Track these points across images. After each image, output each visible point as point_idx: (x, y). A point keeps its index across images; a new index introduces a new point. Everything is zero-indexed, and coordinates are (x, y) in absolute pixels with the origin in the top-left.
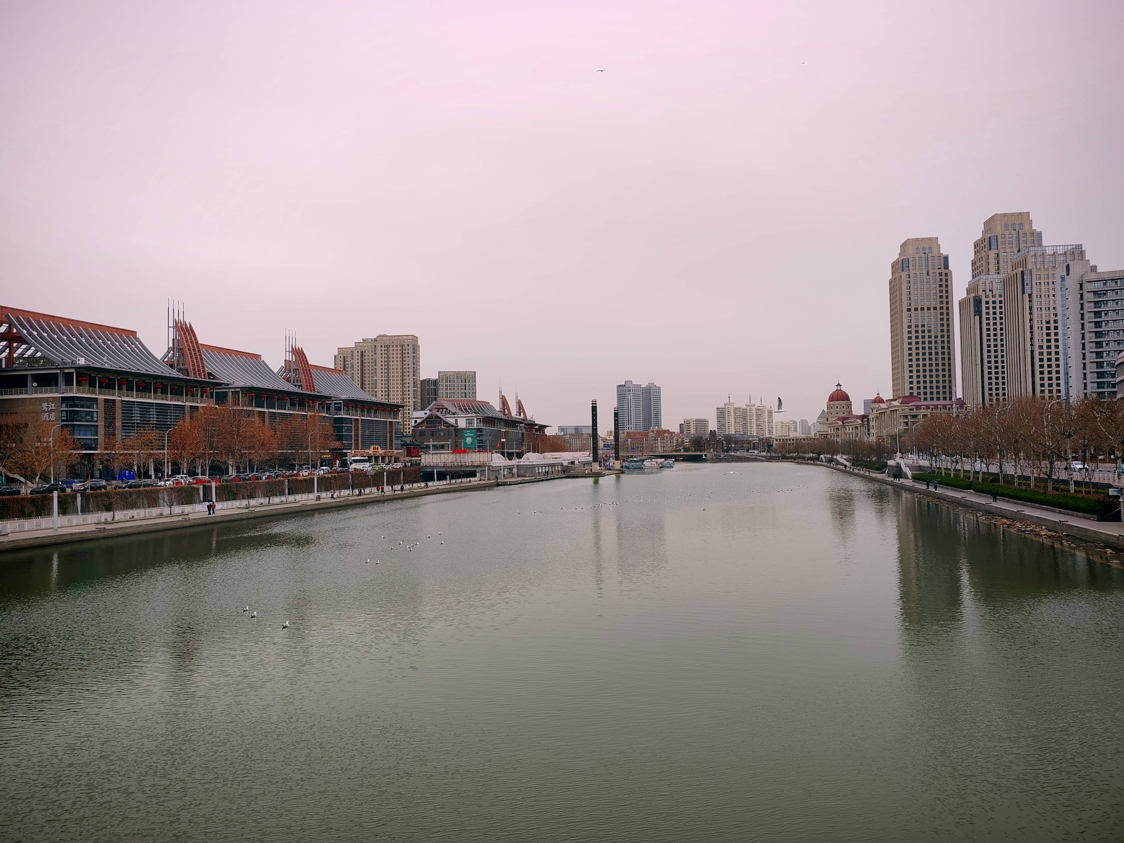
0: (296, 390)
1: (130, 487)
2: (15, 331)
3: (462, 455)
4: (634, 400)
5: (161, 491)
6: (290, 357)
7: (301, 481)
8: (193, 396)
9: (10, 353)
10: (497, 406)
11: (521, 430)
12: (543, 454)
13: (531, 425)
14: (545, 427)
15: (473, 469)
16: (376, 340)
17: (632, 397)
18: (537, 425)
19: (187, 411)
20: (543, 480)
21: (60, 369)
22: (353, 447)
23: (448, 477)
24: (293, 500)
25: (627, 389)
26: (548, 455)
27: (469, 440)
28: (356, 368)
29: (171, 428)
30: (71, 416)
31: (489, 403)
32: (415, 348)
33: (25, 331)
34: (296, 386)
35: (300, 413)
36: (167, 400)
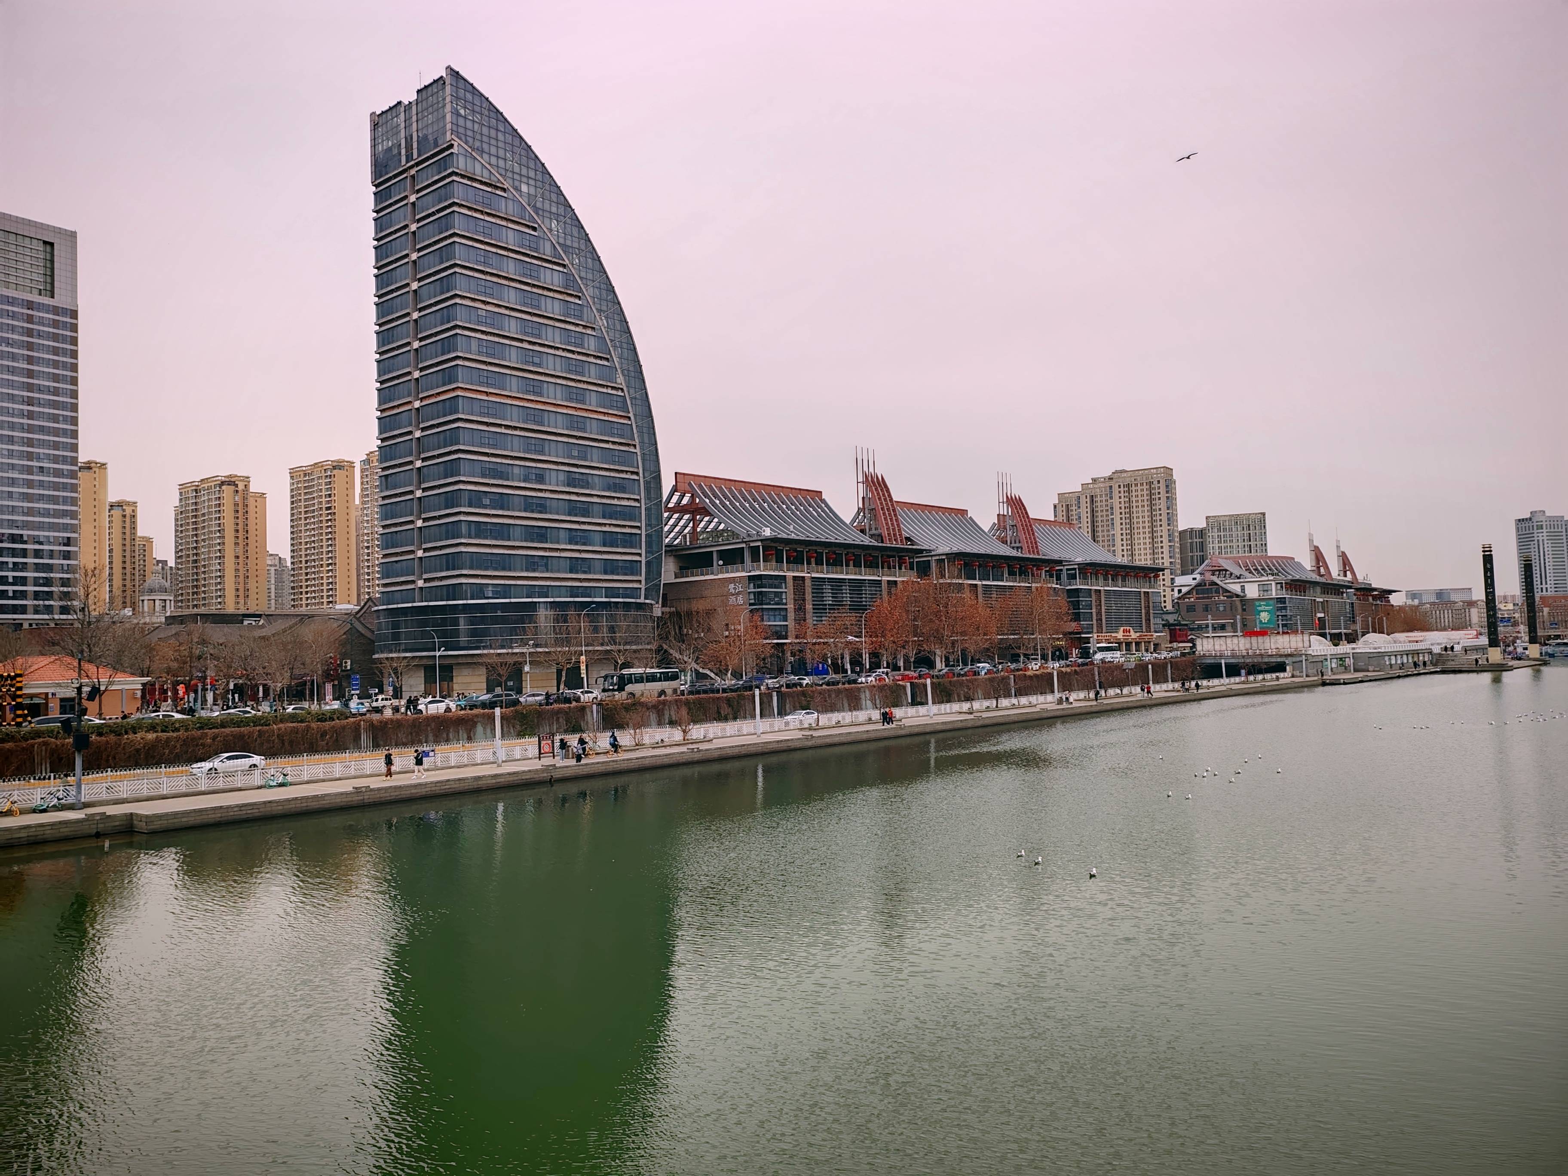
0: (1014, 553)
1: (828, 684)
2: (698, 500)
3: (1260, 639)
4: (1550, 542)
5: (862, 690)
6: (1005, 510)
7: (1030, 677)
8: (889, 568)
9: (693, 527)
10: (1307, 562)
11: (1349, 597)
12: (1392, 635)
13: (1366, 591)
14: (1390, 592)
15: (1279, 660)
16: (1111, 479)
17: (1545, 538)
18: (1375, 589)
19: (884, 586)
20: (1399, 677)
21: (745, 542)
22: (1095, 630)
23: (1243, 672)
24: (1027, 703)
25: (1535, 524)
26: (1401, 636)
27: (1264, 617)
28: (1084, 519)
29: (866, 610)
30: (760, 598)
31: (1293, 559)
32: (1170, 485)
33: (707, 501)
34: (1013, 548)
35: (1023, 584)
36: (861, 575)
